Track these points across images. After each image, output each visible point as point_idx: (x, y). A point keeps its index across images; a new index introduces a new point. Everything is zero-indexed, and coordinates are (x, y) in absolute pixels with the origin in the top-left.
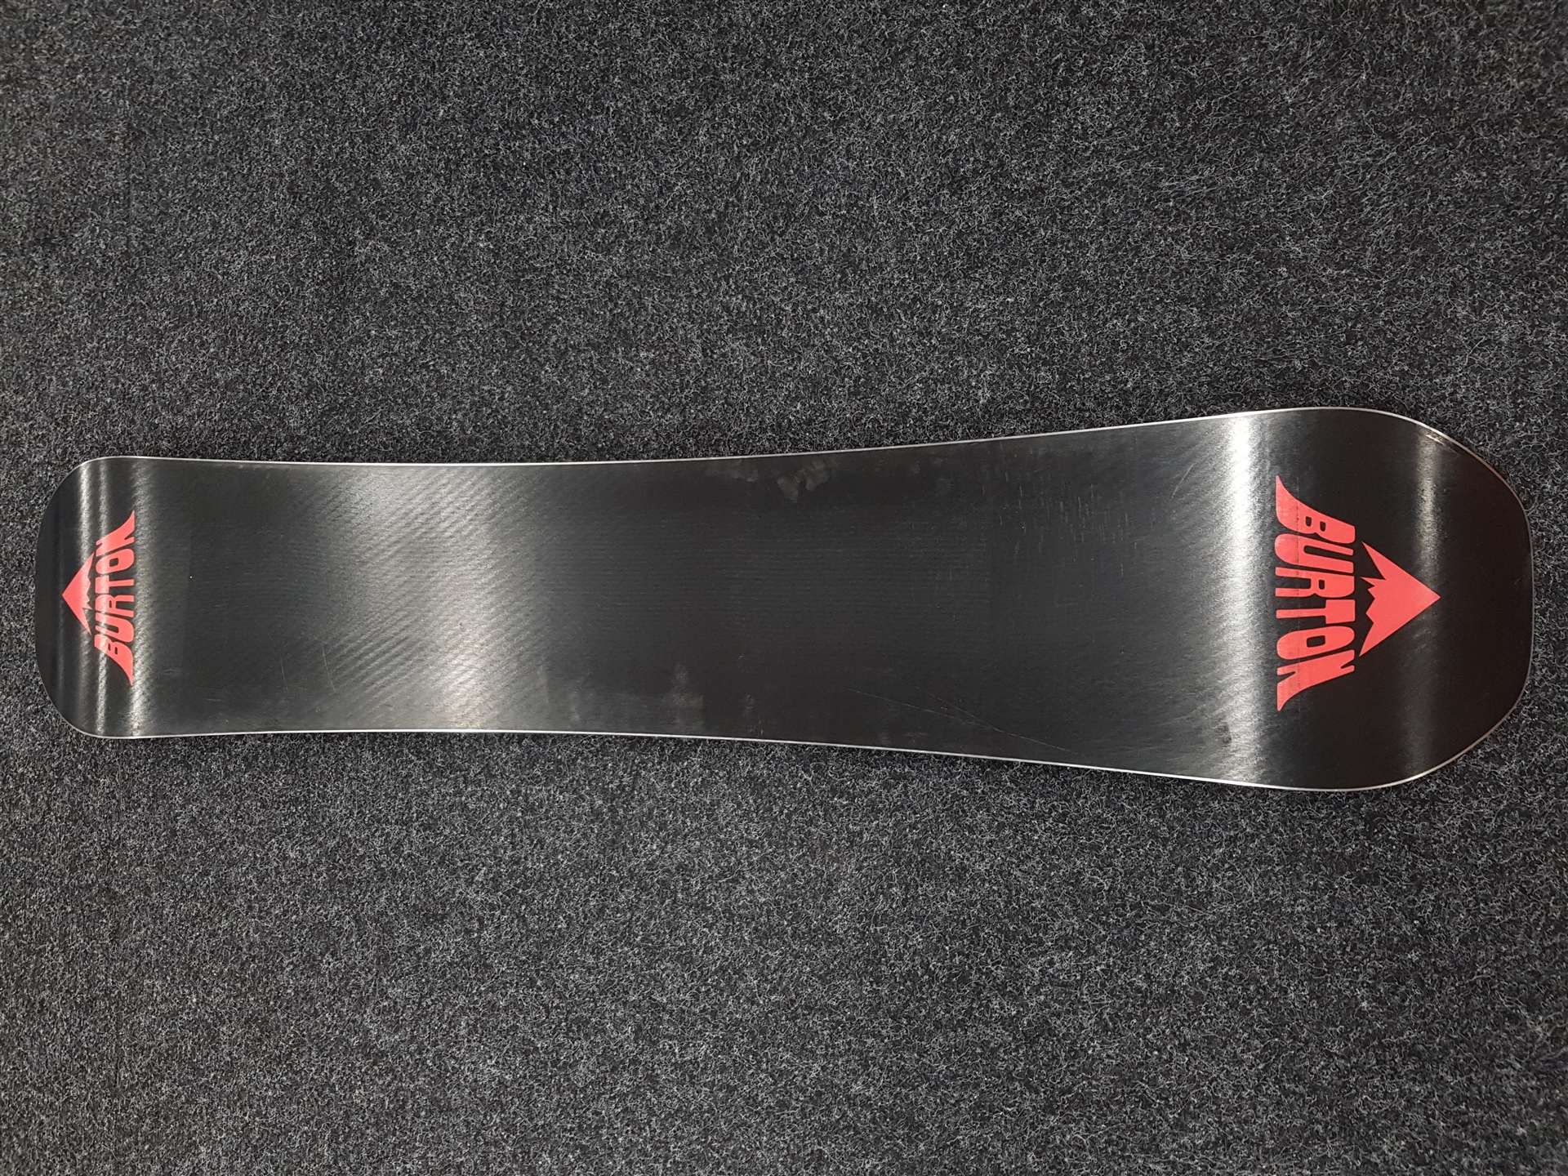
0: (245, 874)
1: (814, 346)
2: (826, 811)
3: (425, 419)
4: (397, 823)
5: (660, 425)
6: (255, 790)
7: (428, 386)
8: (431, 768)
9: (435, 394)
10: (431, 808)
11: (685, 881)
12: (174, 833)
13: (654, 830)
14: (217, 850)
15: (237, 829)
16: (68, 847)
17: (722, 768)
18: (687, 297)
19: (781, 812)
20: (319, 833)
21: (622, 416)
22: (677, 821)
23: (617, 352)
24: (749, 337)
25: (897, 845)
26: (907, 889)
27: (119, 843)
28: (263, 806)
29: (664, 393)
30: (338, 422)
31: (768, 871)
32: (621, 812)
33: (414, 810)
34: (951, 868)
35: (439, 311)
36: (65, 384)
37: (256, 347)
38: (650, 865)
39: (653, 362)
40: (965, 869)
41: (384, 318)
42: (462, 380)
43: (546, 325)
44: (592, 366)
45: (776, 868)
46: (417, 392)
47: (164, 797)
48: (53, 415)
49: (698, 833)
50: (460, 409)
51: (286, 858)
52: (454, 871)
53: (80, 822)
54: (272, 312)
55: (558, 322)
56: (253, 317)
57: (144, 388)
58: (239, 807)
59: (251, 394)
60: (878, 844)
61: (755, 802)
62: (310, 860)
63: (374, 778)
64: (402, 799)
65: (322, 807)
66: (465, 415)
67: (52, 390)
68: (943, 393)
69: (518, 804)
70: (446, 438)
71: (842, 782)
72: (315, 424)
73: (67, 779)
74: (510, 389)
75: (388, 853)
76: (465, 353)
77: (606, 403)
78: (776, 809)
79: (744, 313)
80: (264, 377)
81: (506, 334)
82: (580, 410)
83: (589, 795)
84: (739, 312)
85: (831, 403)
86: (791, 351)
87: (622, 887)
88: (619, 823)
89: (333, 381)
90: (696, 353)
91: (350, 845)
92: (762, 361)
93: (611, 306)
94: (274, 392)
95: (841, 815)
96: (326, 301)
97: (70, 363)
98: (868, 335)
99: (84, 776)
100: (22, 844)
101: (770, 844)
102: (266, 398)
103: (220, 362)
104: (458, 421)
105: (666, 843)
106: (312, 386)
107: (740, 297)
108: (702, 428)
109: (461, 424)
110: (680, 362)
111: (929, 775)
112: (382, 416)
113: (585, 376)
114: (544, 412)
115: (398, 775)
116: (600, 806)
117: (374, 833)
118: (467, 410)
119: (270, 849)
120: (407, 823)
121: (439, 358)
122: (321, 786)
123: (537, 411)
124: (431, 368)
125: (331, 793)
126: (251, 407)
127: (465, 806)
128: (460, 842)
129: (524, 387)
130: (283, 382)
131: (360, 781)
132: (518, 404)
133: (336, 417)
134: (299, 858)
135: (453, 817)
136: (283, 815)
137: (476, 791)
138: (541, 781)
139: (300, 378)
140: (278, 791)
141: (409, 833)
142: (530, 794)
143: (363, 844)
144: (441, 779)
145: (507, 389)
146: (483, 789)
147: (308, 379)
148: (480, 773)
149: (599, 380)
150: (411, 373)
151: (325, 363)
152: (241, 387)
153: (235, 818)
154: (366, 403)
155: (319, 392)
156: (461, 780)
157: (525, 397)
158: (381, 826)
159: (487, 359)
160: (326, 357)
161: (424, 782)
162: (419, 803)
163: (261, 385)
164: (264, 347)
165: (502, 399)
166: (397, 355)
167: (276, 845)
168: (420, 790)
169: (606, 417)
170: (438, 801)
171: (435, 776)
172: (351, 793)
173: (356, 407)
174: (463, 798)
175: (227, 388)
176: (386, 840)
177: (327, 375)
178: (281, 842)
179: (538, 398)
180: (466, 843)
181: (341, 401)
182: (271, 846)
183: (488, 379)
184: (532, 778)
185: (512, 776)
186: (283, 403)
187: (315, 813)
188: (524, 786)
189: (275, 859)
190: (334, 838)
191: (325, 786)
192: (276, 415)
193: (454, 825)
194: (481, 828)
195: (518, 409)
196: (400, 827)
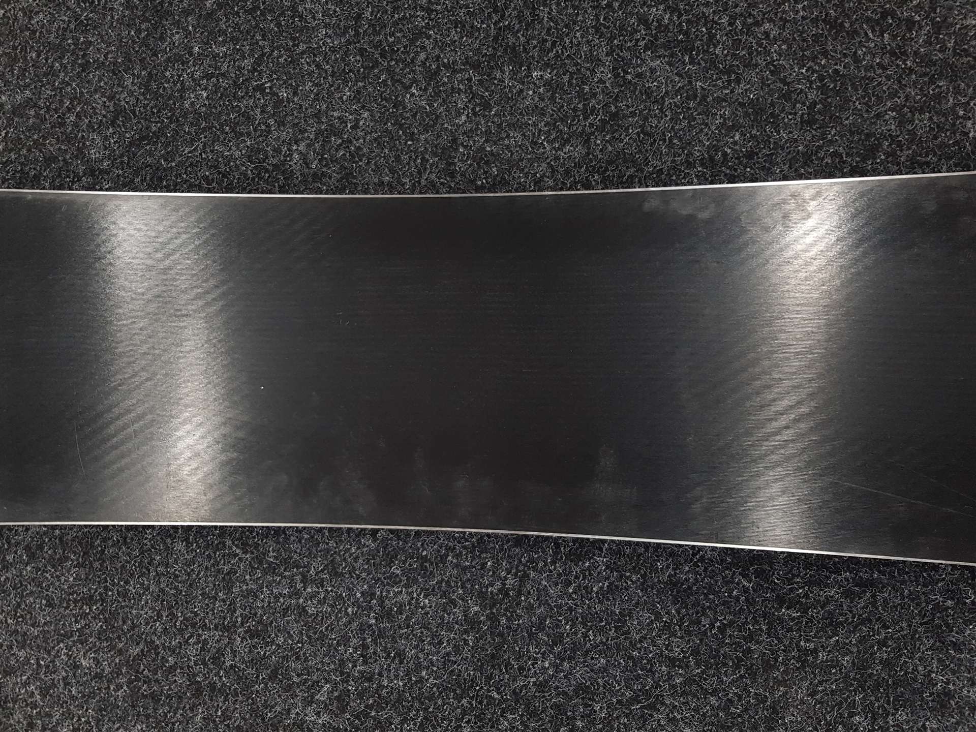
0: (26, 684)
1: (756, 65)
2: (770, 625)
3: (259, 151)
4: (216, 628)
5: (557, 158)
6: (40, 585)
7: (263, 112)
8: (261, 563)
9: (271, 122)
10: (260, 612)
11: (586, 706)
13: (547, 644)
17: (634, 570)
18: (594, 8)
19: (712, 626)
20: (119, 638)
21: (508, 147)
22: (576, 633)
23: (503, 72)
24: (672, 55)
25: (861, 666)
26: (874, 719)
28: (50, 605)
29: (562, 120)
30: (150, 154)
31: (695, 696)
32: (504, 621)
33: (238, 613)
34: (931, 694)
35: (279, 25)
37: (52, 67)
38: (542, 686)
39: (548, 83)
40: (948, 694)
41: (210, 33)
42: (305, 105)
43: (412, 41)
44: (471, 87)
45: (706, 693)
46: (249, 119)
49: (605, 649)
50: (302, 140)
51: (76, 667)
52: (289, 688)
54: (72, 26)
55: (430, 36)
56: (49, 32)
58: (19, 605)
60: (837, 665)
61: (678, 612)
62: (107, 670)
63: (189, 574)
64: (224, 601)
65: (122, 607)
66: (308, 146)
68: (922, 122)
69: (371, 608)
70: (283, 173)
71: (791, 590)
72: (122, 156)
74: (366, 115)
75: (205, 664)
76: (310, 74)
77: (488, 132)
78: (705, 622)
79: (667, 26)
80: (61, 101)
81: (362, 52)
82: (455, 140)
83: (463, 600)
84: (660, 25)
85: (778, 133)
86: (728, 72)
87: (504, 711)
88: (501, 635)
89: (145, 106)
90: (604, 73)
91: (157, 654)
92: (690, 83)
93: (495, 18)
94: (73, 118)
95: (790, 630)
96: (140, 13)
98: (825, 54)
101: (698, 665)
102: (62, 124)
104: (300, 153)
105: (563, 660)
106: (118, 112)
107: (662, 7)
108: (610, 162)
109: (304, 157)
110: (583, 83)
111: (903, 582)
112: (204, 146)
113: (461, 100)
114: (409, 143)
115: (219, 571)
116: (476, 613)
117: (188, 640)
118: (311, 140)
119: (57, 656)
120: (229, 629)
121: (277, 79)
122: (122, 583)
123: (400, 142)
124: (267, 91)
125: (134, 591)
126: (43, 136)
127: (303, 610)
128: (297, 653)
129: (384, 113)
130: (83, 107)
131: (170, 578)
132: (376, 133)
133: (148, 148)
134: (94, 666)
135: (288, 622)
136: (74, 616)
137: (318, 593)
138: (401, 581)
139: (105, 102)
140: (68, 588)
141: (231, 641)
142: (387, 597)
143: (174, 652)
144: (273, 577)
145: (363, 116)
146: (327, 590)
147: (115, 103)
148: (322, 571)
149: (480, 104)
150: (242, 97)
151: (135, 85)
152: (32, 112)
153: (15, 617)
154: (185, 131)
155: (127, 119)
156: (298, 578)
157: (385, 124)
158: (197, 631)
159: (337, 80)
160: (138, 78)
161: (251, 580)
162: (244, 605)
163: (56, 110)
164: (61, 67)
165: (355, 127)
166: (225, 76)
167: (64, 650)
168: (247, 590)
169: (488, 149)
170: (269, 603)
171: (265, 573)
172: (160, 591)
173: (172, 136)
174: (301, 601)
175: (14, 113)
176: (202, 649)
177: (138, 99)
178: (71, 647)
179: (401, 126)
180: (304, 654)
181: (154, 129)
182: (58, 651)
183: (338, 104)
184: (390, 578)
185: (364, 575)
186: (83, 131)
187: (114, 615)
188: (379, 587)
189: (63, 667)
190: (138, 644)
191: (127, 582)
192: (73, 145)
193: (289, 633)
194: (323, 637)
195: (375, 139)
196: (221, 633)
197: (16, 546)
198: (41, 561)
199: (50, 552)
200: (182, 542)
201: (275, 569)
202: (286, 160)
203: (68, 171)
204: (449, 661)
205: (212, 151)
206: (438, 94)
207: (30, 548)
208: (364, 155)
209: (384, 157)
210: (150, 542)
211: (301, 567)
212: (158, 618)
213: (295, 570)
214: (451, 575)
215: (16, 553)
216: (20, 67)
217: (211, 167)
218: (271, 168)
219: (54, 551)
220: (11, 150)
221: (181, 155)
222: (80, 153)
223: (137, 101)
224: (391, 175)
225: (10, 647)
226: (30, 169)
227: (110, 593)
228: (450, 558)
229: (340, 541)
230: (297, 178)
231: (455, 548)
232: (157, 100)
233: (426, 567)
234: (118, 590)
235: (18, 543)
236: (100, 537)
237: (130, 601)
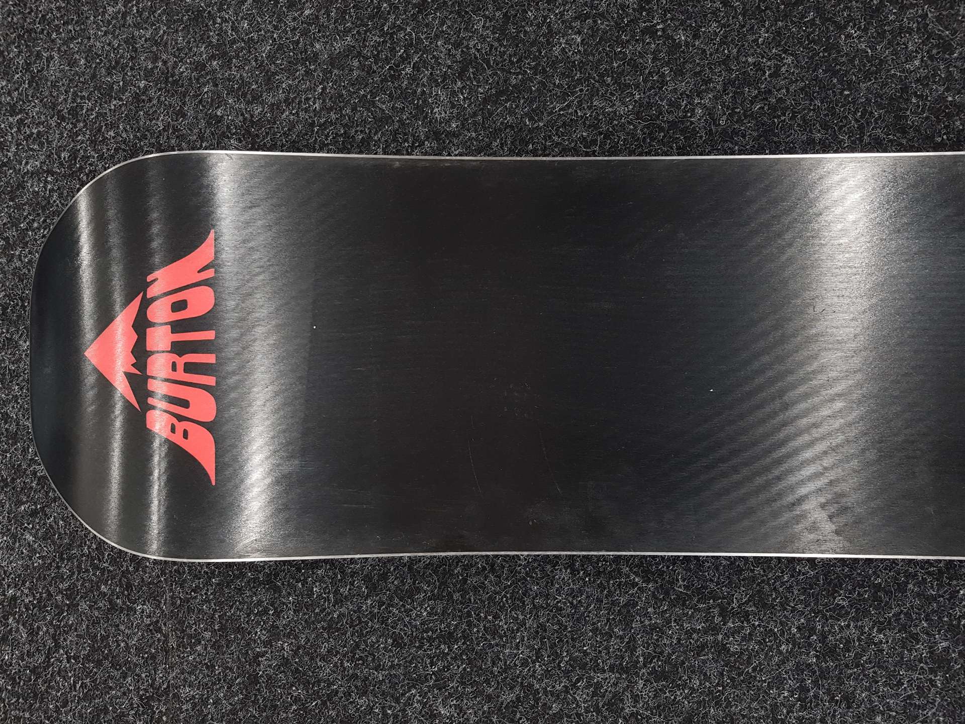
3: (650, 105)
4: (611, 669)
6: (384, 621)
7: (655, 59)
8: (667, 593)
9: (666, 70)
10: (668, 650)
12: (254, 679)
14: (324, 703)
15: (355, 676)
16: (86, 697)
20: (487, 681)
27: (168, 693)
30: (511, 112)
33: (639, 651)
36: (73, 63)
42: (710, 49)
44: (925, 26)
46: (636, 67)
47: (239, 630)
48: (54, 105)
50: (707, 90)
53: (107, 663)
57: (199, 67)
58: (357, 646)
59: (370, 72)
63: (575, 607)
64: (622, 638)
65: (491, 646)
66: (715, 98)
67: (53, 72)
69: (810, 645)
70: (683, 132)
72: (475, 114)
73: (84, 606)
75: (598, 711)
80: (393, 50)
82: (905, 89)
83: (927, 634)
89: (502, 54)
91: (537, 700)
94: (409, 70)
97: (83, 33)
99: (110, 601)
100: (13, 693)
102: (395, 78)
103: (322, 28)
104: (704, 107)
109: (710, 112)
112: (580, 103)
113: (913, 42)
114: (846, 93)
115: (613, 603)
116: (946, 650)
117: (576, 683)
118: (719, 92)
119: (409, 703)
120: (628, 671)
121: (672, 19)
122: (490, 618)
123: (834, 92)
124: (659, 33)
125: (505, 627)
126: (371, 91)
127: (722, 649)
128: (717, 697)
129: (812, 58)
130: (422, 55)
131: (551, 611)
132: (803, 81)
133: (508, 105)
134: (456, 715)
135: (704, 662)
136: (429, 657)
137: (743, 628)
138: (847, 613)
139: (449, 50)
140: (421, 624)
141: (631, 685)
142: (830, 631)
143: (558, 696)
144: (683, 610)
145: (785, 61)
146: (753, 625)
147: (462, 51)
148: (747, 603)
149: (937, 46)
150: (628, 41)
151: (488, 28)
152: (356, 63)
153: (352, 660)
154: (554, 84)
155: (479, 70)
156: (716, 611)
157: (814, 71)
158: (587, 673)
159: (750, 19)
160: (490, 21)
161: (655, 613)
162: (647, 643)
163: (387, 61)
164: (391, 8)
165: (775, 74)
166: (605, 17)
167: (417, 697)
168: (650, 625)
169: (950, 99)
170: (679, 640)
171: (672, 605)
172: (538, 627)
173: (538, 90)
174: (720, 637)
175: (332, 65)
176: (594, 694)
177: (492, 45)
178: (426, 693)
179: (835, 73)
180: (727, 699)
181: (514, 82)
182: (409, 698)
183: (752, 47)
184: (834, 610)
185: (800, 607)
186: (424, 85)
187: (481, 655)
188: (819, 621)
189: (416, 717)
190: (511, 689)
191: (496, 617)
192: (412, 102)
193: (705, 674)
194: (750, 679)
195: (802, 89)
196: (618, 675)
197: (352, 576)
198: (385, 594)
199: (396, 582)
200: (566, 569)
201: (685, 601)
202: (685, 116)
203: (405, 134)
204: (911, 704)
205: (590, 108)
206: (881, 35)
207: (371, 579)
208: (787, 108)
209: (814, 110)
210: (525, 569)
211: (720, 598)
212: (537, 658)
213: (711, 601)
214: (912, 606)
215: (352, 584)
216: (337, 9)
217: (589, 126)
218: (666, 126)
219: (402, 581)
220: (331, 109)
221: (551, 113)
222: (420, 112)
223: (490, 50)
224: (823, 132)
225: (348, 694)
226: (357, 131)
227: (475, 630)
228: (910, 586)
229: (769, 567)
230: (701, 137)
231: (917, 575)
232: (517, 46)
233: (880, 597)
234: (484, 626)
235: (355, 573)
236: (460, 564)
237: (501, 637)
